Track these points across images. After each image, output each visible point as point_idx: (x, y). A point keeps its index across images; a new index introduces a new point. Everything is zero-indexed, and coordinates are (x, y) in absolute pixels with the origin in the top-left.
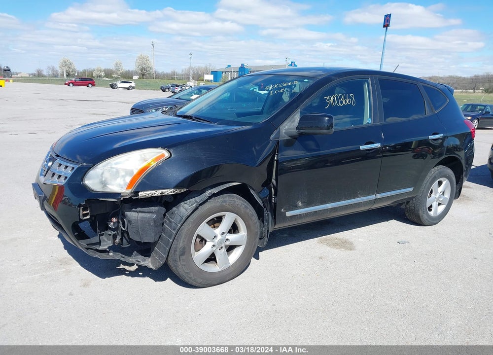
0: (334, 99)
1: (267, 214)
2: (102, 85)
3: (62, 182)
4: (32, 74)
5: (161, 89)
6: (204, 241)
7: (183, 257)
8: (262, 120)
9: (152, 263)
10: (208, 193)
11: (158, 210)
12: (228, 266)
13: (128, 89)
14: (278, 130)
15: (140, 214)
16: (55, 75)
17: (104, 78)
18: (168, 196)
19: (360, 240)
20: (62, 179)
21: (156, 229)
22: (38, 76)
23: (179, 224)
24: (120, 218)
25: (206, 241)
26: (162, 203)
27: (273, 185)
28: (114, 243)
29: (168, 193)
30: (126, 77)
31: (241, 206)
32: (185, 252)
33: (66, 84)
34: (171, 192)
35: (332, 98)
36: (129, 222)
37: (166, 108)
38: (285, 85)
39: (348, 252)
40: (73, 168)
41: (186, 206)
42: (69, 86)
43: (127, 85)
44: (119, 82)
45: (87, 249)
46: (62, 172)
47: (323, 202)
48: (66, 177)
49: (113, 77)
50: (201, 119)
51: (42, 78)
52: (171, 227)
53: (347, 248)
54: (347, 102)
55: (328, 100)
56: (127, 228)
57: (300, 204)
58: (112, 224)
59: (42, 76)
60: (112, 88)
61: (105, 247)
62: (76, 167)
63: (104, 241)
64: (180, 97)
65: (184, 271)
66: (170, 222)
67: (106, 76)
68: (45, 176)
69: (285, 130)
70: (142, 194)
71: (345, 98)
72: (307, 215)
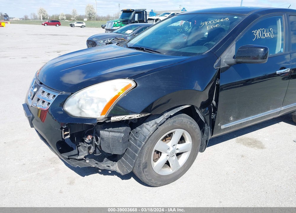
0: (259, 33)
1: (207, 128)
2: (65, 24)
3: (46, 106)
4: (22, 19)
5: (102, 27)
6: (160, 154)
7: (146, 170)
8: (205, 51)
9: (119, 168)
10: (167, 115)
11: (126, 130)
12: (179, 168)
13: (81, 27)
14: (219, 59)
15: (111, 133)
16: (36, 18)
17: (66, 20)
18: (135, 119)
19: (266, 139)
20: (46, 104)
21: (124, 145)
22: (26, 20)
23: (143, 142)
24: (94, 135)
25: (161, 153)
26: (129, 123)
27: (213, 104)
28: (89, 152)
29: (135, 117)
30: (80, 19)
31: (187, 123)
32: (147, 166)
33: (42, 24)
34: (138, 116)
35: (258, 32)
36: (102, 139)
37: (110, 40)
38: (218, 21)
39: (261, 150)
40: (54, 96)
41: (148, 127)
42: (45, 25)
43: (80, 25)
44: (76, 22)
45: (69, 159)
46: (45, 98)
47: (247, 116)
48: (49, 103)
49: (71, 20)
50: (151, 51)
51: (28, 21)
52: (136, 144)
53: (258, 147)
54: (268, 35)
55: (255, 33)
56: (100, 144)
57: (232, 119)
58: (87, 140)
59: (28, 20)
60: (72, 26)
61: (82, 157)
62: (57, 95)
63: (81, 151)
64: (118, 32)
65: (147, 179)
66: (135, 139)
67: (67, 19)
68: (32, 99)
69: (225, 59)
70: (113, 119)
71: (267, 32)
72: (235, 126)
